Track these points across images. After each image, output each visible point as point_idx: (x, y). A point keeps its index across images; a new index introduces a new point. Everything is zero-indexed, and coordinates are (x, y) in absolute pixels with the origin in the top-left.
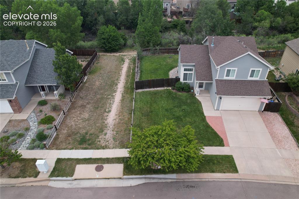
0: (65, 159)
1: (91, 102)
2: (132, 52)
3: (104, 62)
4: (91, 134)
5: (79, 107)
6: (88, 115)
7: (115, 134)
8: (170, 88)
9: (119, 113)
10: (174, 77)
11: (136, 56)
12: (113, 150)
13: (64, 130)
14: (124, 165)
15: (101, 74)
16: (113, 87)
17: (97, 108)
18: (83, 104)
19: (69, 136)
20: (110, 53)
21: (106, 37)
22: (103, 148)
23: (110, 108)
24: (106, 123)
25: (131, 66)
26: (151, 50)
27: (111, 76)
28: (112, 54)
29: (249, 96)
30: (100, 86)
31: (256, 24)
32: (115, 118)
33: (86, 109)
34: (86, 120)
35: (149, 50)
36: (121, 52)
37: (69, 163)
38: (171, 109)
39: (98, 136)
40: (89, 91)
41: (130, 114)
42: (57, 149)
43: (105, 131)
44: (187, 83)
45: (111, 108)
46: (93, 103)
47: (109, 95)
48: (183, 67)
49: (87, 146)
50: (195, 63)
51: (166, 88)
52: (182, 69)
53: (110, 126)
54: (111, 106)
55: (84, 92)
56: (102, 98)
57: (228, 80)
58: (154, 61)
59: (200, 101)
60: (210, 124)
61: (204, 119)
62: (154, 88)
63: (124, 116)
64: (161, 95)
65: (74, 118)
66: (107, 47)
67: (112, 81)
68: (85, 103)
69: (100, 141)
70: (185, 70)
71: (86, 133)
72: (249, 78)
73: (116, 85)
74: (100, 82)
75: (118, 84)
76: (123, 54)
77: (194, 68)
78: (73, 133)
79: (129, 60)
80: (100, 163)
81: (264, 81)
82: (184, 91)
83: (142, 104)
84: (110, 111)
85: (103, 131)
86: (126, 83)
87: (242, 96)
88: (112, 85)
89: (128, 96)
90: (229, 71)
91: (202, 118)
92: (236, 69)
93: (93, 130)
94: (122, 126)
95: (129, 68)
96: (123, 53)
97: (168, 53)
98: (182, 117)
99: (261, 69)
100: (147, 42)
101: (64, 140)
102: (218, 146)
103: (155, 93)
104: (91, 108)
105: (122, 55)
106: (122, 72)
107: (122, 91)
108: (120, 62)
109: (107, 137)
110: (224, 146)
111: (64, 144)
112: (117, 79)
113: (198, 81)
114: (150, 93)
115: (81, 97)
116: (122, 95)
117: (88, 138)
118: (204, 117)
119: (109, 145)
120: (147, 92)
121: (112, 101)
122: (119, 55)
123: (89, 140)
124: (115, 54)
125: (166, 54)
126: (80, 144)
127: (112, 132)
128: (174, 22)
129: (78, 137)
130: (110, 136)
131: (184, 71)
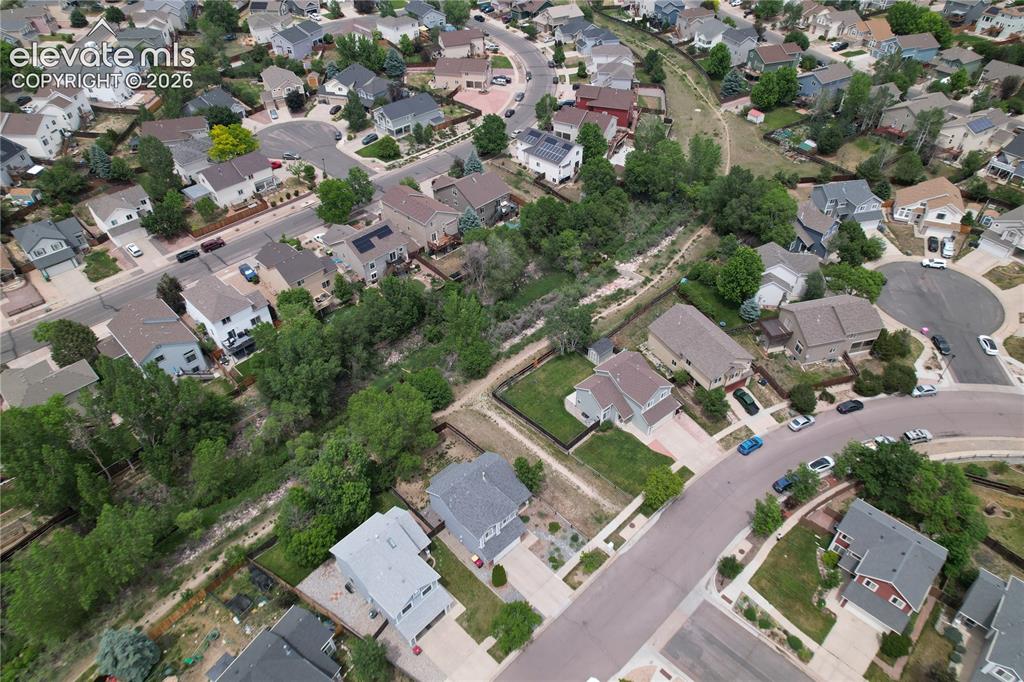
0: (608, 537)
4: (595, 512)
6: (570, 501)
7: (610, 500)
8: (593, 432)
9: (587, 483)
11: (486, 398)
12: (624, 510)
14: (641, 514)
16: (539, 461)
17: (565, 491)
22: (617, 514)
23: (574, 484)
24: (591, 498)
25: (509, 420)
29: (668, 414)
32: (590, 489)
33: (560, 498)
34: (575, 506)
37: (613, 536)
38: (619, 455)
39: (602, 510)
42: (593, 537)
43: (601, 504)
44: (606, 419)
47: (552, 473)
49: (606, 520)
50: (612, 402)
51: (590, 434)
53: (597, 497)
54: (571, 482)
57: (651, 409)
59: (631, 433)
62: (580, 440)
63: (595, 483)
64: (597, 445)
69: (608, 512)
71: (592, 514)
72: (662, 400)
73: (539, 458)
75: (538, 454)
78: (584, 521)
79: (489, 410)
80: (628, 522)
82: (608, 429)
84: (579, 488)
86: (542, 448)
88: (535, 459)
89: (569, 462)
90: (649, 404)
93: (592, 509)
94: (605, 492)
96: (459, 399)
97: (522, 373)
101: (587, 529)
102: (673, 464)
103: (590, 446)
104: (562, 494)
105: (465, 405)
106: (515, 436)
107: (554, 461)
108: (485, 421)
109: (607, 506)
110: (675, 462)
111: (592, 531)
112: (527, 449)
114: (584, 448)
116: (562, 465)
117: (598, 516)
118: (647, 448)
119: (616, 509)
120: (578, 448)
121: (564, 477)
122: (462, 407)
123: (601, 517)
124: (453, 408)
125: (521, 377)
126: (600, 523)
127: (606, 501)
129: (591, 520)
130: (609, 504)
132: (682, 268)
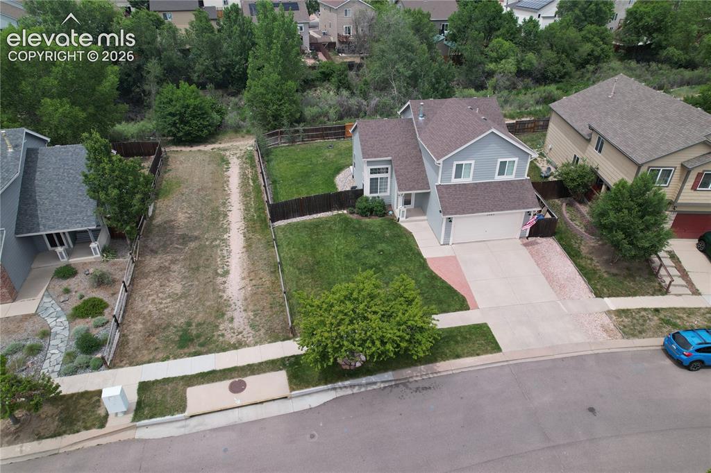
0: (156, 381)
1: (178, 257)
2: (240, 141)
3: (183, 167)
4: (199, 324)
5: (154, 271)
6: (181, 286)
7: (252, 317)
8: (345, 212)
9: (249, 273)
10: (349, 189)
11: (252, 148)
12: (258, 347)
13: (135, 323)
14: (287, 372)
15: (183, 194)
16: (218, 221)
17: (198, 269)
18: (162, 265)
19: (152, 334)
20: (189, 146)
21: (178, 111)
22: (235, 347)
23: (225, 267)
24: (225, 298)
25: (247, 172)
26: (287, 134)
27: (207, 198)
28: (195, 148)
29: (502, 210)
30: (188, 222)
31: (492, 66)
32: (242, 284)
33: (173, 274)
34: (181, 297)
35: (282, 133)
36: (214, 143)
37: (169, 387)
38: (355, 253)
39: (217, 326)
40: (167, 234)
41: (272, 272)
42: (131, 364)
43: (229, 314)
44: (378, 197)
45: (228, 266)
46: (185, 259)
47: (216, 239)
48: (368, 165)
49: (198, 348)
50: (392, 156)
51: (335, 212)
52: (367, 169)
53: (236, 302)
54: (228, 262)
55: (157, 239)
56: (202, 248)
57: (460, 184)
58: (296, 157)
59: (411, 231)
60: (437, 272)
61: (423, 264)
62: (310, 214)
63: (261, 279)
64: (330, 228)
65: (149, 295)
66: (181, 134)
67: (213, 209)
68: (166, 261)
69: (223, 335)
70: (372, 171)
71: (189, 324)
72: (498, 178)
73: (224, 217)
74: (186, 212)
75: (229, 214)
76: (222, 146)
77: (389, 167)
78: (158, 327)
79: (238, 158)
80: (236, 377)
81: (523, 180)
82: (375, 215)
83: (293, 250)
84: (227, 273)
85: (223, 315)
86: (247, 209)
87: (489, 213)
88: (217, 217)
89: (259, 237)
90: (459, 167)
91: (420, 262)
92: (473, 162)
93: (201, 315)
94: (262, 299)
95: (244, 177)
96: (220, 143)
97: (323, 137)
98: (381, 266)
99: (516, 159)
100: (273, 116)
101: (141, 343)
102: (459, 310)
103: (317, 225)
104: (184, 271)
105: (219, 149)
106: (230, 186)
107: (241, 228)
108: (219, 165)
109: (236, 324)
110: (469, 309)
111: (145, 352)
112: (224, 204)
113: (403, 191)
114: (304, 225)
115: (152, 251)
116: (245, 237)
117: (194, 332)
118: (423, 261)
119: (245, 339)
120: (298, 223)
121: (225, 252)
122: (212, 149)
123: (198, 336)
124: (202, 148)
125: (319, 141)
126: (182, 347)
127: (244, 314)
128: (321, 68)
129: (172, 334)
130: (242, 322)
131: (371, 173)
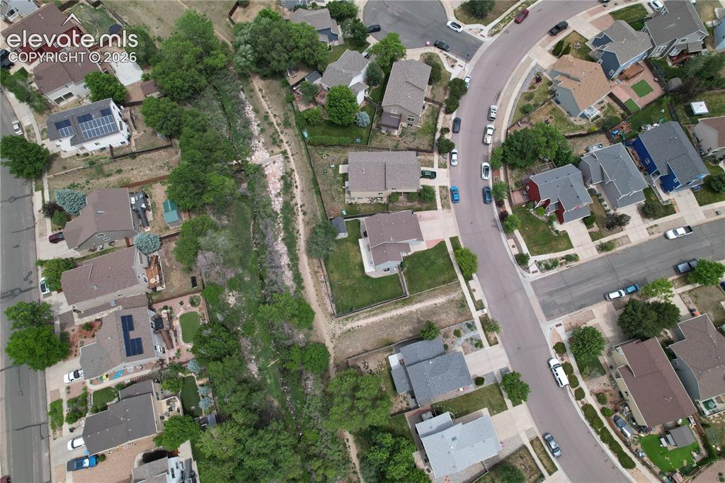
14: (469, 281)
19: (462, 315)
22: (463, 294)
84: (435, 304)
86: (396, 309)
110: (445, 241)
132: (286, 124)
